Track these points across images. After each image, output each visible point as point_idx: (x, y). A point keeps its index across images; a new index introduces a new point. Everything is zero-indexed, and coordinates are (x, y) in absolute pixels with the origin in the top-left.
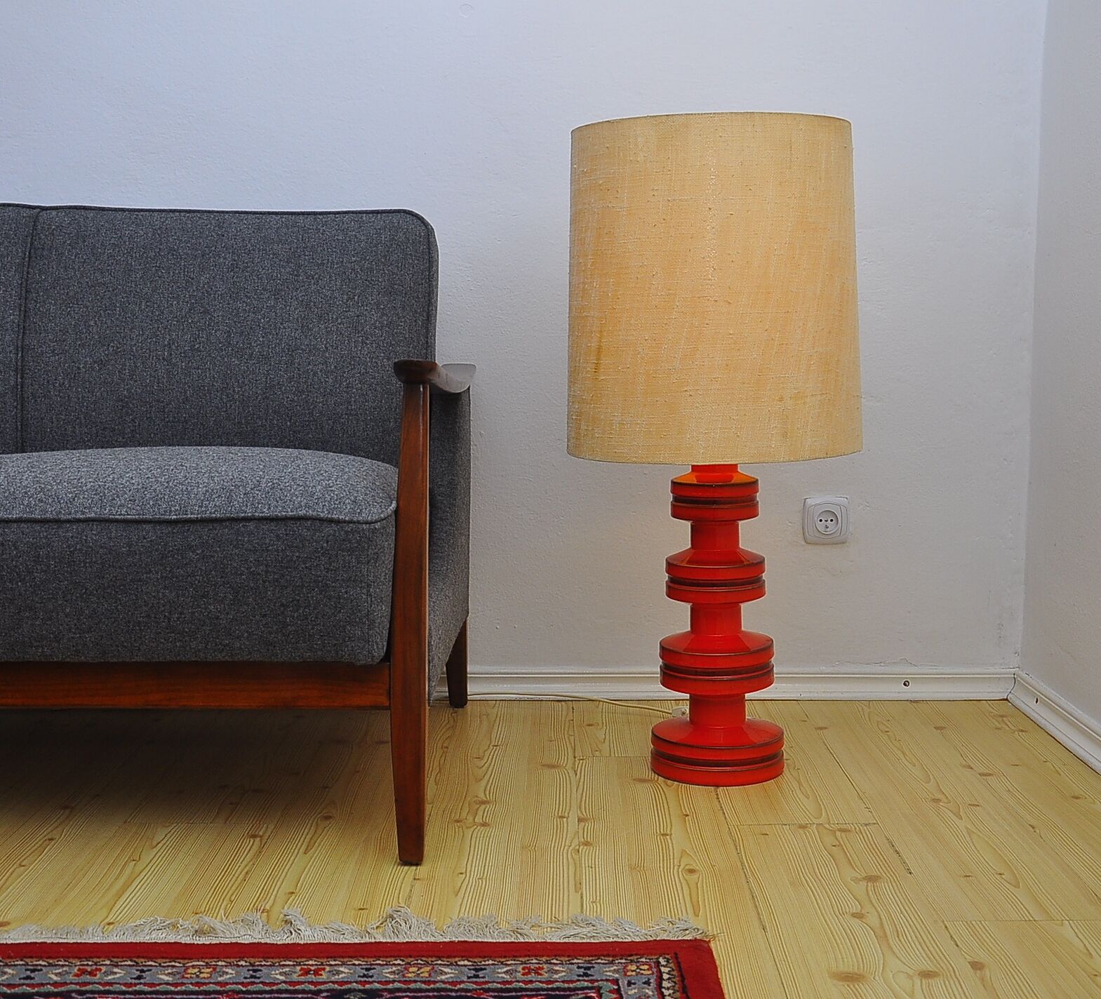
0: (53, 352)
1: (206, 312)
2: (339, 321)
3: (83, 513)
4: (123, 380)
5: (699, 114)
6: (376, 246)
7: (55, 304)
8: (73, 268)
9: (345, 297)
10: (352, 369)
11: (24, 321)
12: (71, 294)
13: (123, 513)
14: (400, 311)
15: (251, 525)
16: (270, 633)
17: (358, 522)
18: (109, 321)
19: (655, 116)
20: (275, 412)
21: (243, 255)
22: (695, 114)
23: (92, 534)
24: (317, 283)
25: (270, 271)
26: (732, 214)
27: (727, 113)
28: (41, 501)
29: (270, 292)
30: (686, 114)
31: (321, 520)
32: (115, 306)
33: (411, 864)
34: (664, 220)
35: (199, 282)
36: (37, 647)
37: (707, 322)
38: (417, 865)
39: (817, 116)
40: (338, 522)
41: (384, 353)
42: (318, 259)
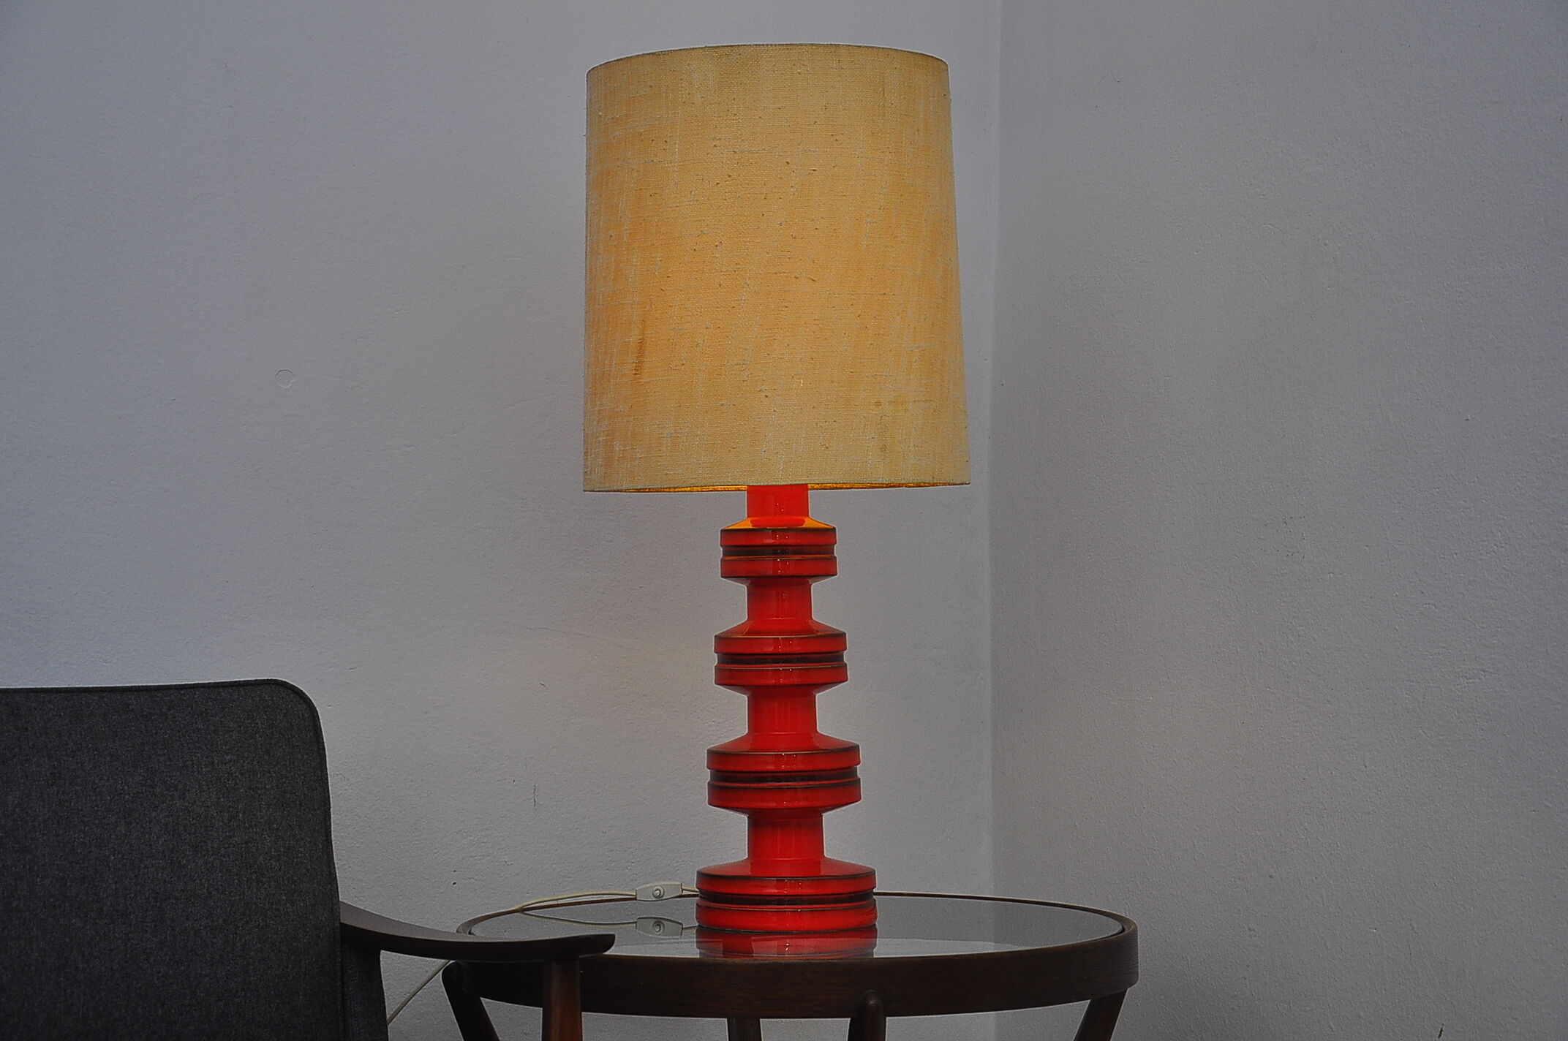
2: (223, 851)
5: (771, 45)
9: (226, 815)
10: (247, 922)
19: (715, 47)
21: (66, 759)
22: (767, 45)
25: (111, 781)
26: (814, 170)
27: (806, 45)
29: (117, 813)
30: (757, 45)
34: (730, 176)
37: (786, 304)
39: (913, 53)
41: (285, 895)
42: (178, 760)
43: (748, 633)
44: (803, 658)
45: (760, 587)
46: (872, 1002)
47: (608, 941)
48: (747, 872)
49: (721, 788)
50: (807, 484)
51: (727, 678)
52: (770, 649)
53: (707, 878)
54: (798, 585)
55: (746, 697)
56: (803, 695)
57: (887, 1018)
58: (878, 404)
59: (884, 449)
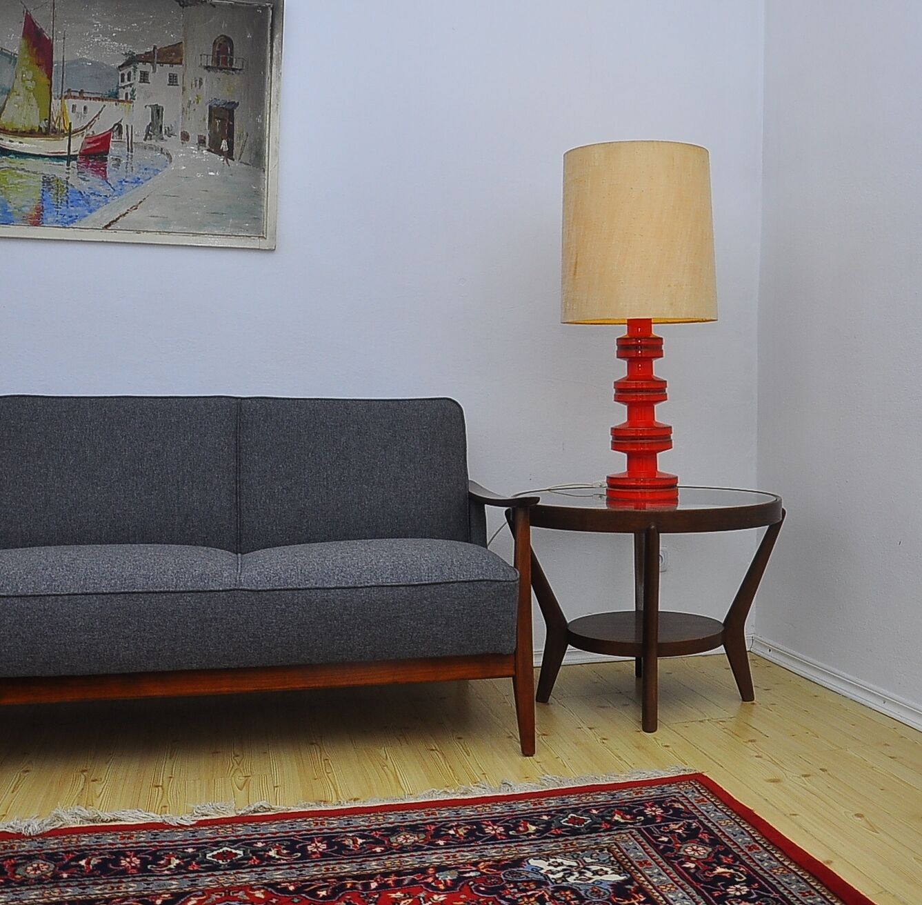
0: (258, 483)
1: (346, 459)
2: (421, 463)
3: (368, 583)
4: (301, 499)
6: (435, 419)
7: (258, 455)
8: (267, 434)
9: (423, 449)
11: (240, 466)
12: (267, 449)
13: (389, 582)
14: (451, 455)
15: (456, 585)
16: (462, 641)
17: (509, 581)
18: (291, 465)
20: (389, 515)
21: (363, 425)
23: (375, 594)
24: (406, 441)
28: (343, 577)
31: (491, 581)
32: (294, 456)
33: (528, 756)
35: (340, 441)
36: (340, 655)
38: (532, 756)
40: (499, 581)
43: (628, 380)
44: (647, 390)
45: (632, 361)
46: (653, 527)
47: (538, 499)
48: (627, 476)
49: (615, 443)
50: (650, 319)
51: (618, 399)
52: (634, 387)
53: (610, 479)
54: (648, 361)
55: (626, 407)
56: (649, 405)
57: (661, 534)
58: (669, 286)
59: (672, 304)
